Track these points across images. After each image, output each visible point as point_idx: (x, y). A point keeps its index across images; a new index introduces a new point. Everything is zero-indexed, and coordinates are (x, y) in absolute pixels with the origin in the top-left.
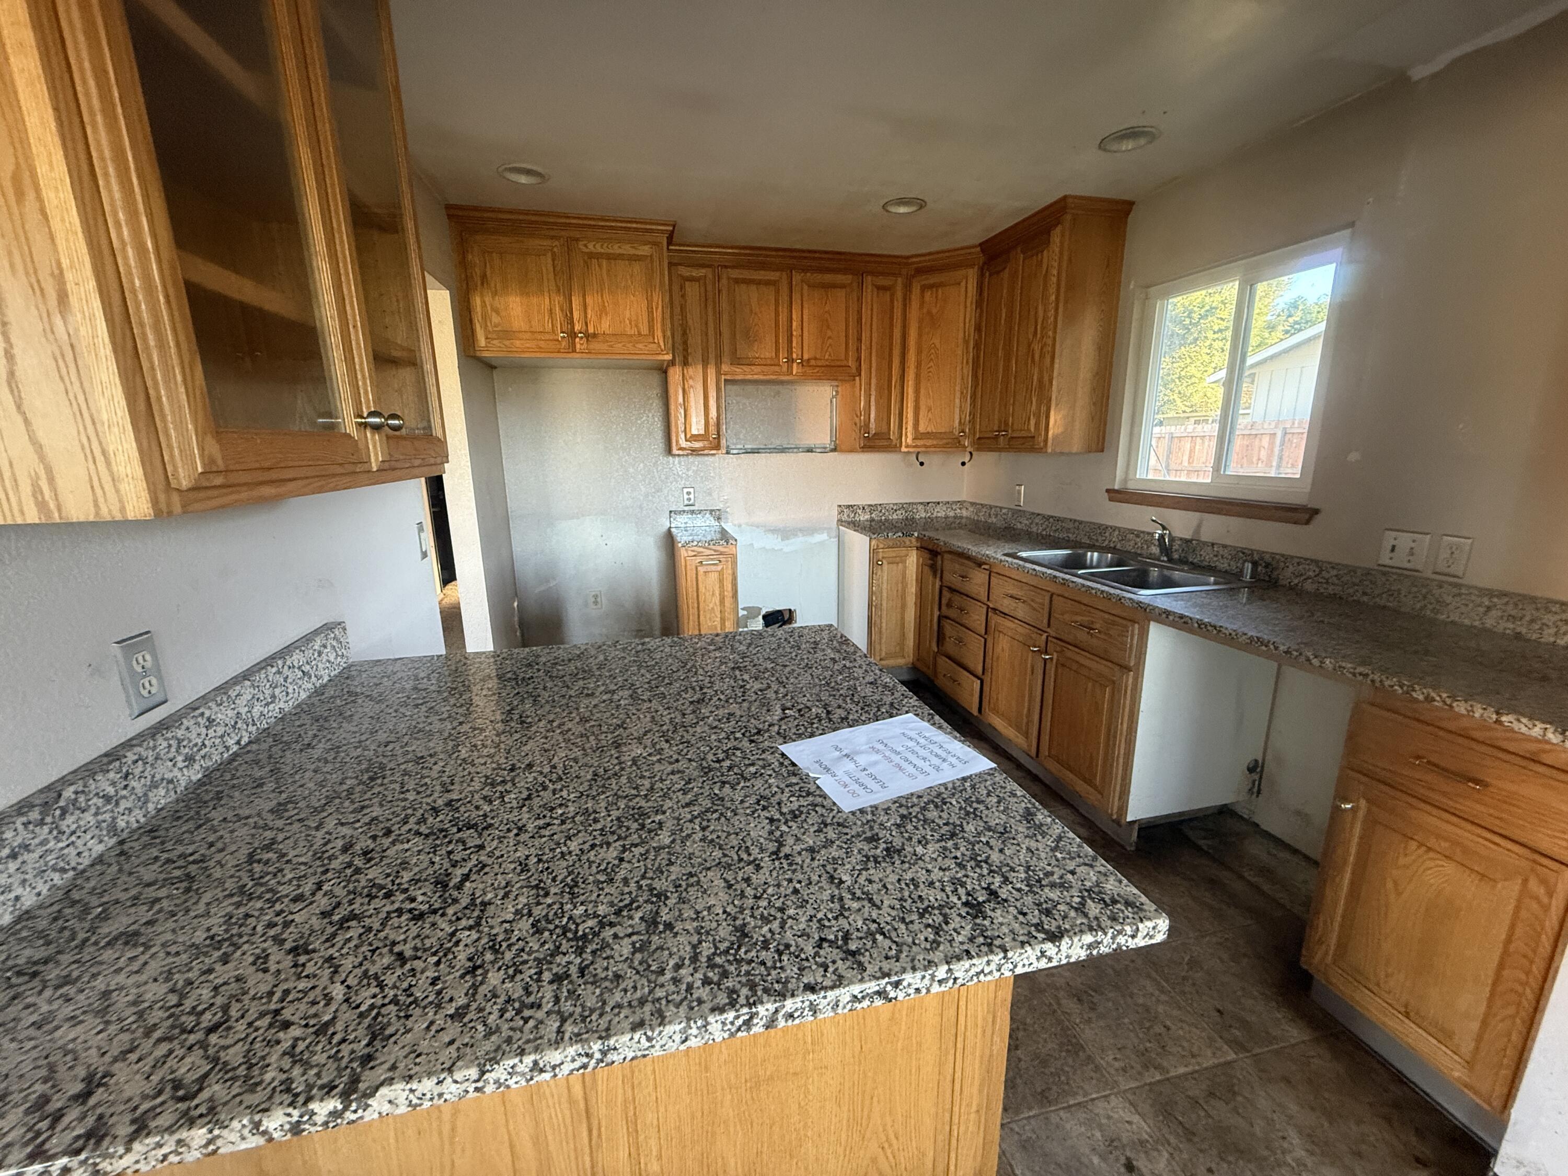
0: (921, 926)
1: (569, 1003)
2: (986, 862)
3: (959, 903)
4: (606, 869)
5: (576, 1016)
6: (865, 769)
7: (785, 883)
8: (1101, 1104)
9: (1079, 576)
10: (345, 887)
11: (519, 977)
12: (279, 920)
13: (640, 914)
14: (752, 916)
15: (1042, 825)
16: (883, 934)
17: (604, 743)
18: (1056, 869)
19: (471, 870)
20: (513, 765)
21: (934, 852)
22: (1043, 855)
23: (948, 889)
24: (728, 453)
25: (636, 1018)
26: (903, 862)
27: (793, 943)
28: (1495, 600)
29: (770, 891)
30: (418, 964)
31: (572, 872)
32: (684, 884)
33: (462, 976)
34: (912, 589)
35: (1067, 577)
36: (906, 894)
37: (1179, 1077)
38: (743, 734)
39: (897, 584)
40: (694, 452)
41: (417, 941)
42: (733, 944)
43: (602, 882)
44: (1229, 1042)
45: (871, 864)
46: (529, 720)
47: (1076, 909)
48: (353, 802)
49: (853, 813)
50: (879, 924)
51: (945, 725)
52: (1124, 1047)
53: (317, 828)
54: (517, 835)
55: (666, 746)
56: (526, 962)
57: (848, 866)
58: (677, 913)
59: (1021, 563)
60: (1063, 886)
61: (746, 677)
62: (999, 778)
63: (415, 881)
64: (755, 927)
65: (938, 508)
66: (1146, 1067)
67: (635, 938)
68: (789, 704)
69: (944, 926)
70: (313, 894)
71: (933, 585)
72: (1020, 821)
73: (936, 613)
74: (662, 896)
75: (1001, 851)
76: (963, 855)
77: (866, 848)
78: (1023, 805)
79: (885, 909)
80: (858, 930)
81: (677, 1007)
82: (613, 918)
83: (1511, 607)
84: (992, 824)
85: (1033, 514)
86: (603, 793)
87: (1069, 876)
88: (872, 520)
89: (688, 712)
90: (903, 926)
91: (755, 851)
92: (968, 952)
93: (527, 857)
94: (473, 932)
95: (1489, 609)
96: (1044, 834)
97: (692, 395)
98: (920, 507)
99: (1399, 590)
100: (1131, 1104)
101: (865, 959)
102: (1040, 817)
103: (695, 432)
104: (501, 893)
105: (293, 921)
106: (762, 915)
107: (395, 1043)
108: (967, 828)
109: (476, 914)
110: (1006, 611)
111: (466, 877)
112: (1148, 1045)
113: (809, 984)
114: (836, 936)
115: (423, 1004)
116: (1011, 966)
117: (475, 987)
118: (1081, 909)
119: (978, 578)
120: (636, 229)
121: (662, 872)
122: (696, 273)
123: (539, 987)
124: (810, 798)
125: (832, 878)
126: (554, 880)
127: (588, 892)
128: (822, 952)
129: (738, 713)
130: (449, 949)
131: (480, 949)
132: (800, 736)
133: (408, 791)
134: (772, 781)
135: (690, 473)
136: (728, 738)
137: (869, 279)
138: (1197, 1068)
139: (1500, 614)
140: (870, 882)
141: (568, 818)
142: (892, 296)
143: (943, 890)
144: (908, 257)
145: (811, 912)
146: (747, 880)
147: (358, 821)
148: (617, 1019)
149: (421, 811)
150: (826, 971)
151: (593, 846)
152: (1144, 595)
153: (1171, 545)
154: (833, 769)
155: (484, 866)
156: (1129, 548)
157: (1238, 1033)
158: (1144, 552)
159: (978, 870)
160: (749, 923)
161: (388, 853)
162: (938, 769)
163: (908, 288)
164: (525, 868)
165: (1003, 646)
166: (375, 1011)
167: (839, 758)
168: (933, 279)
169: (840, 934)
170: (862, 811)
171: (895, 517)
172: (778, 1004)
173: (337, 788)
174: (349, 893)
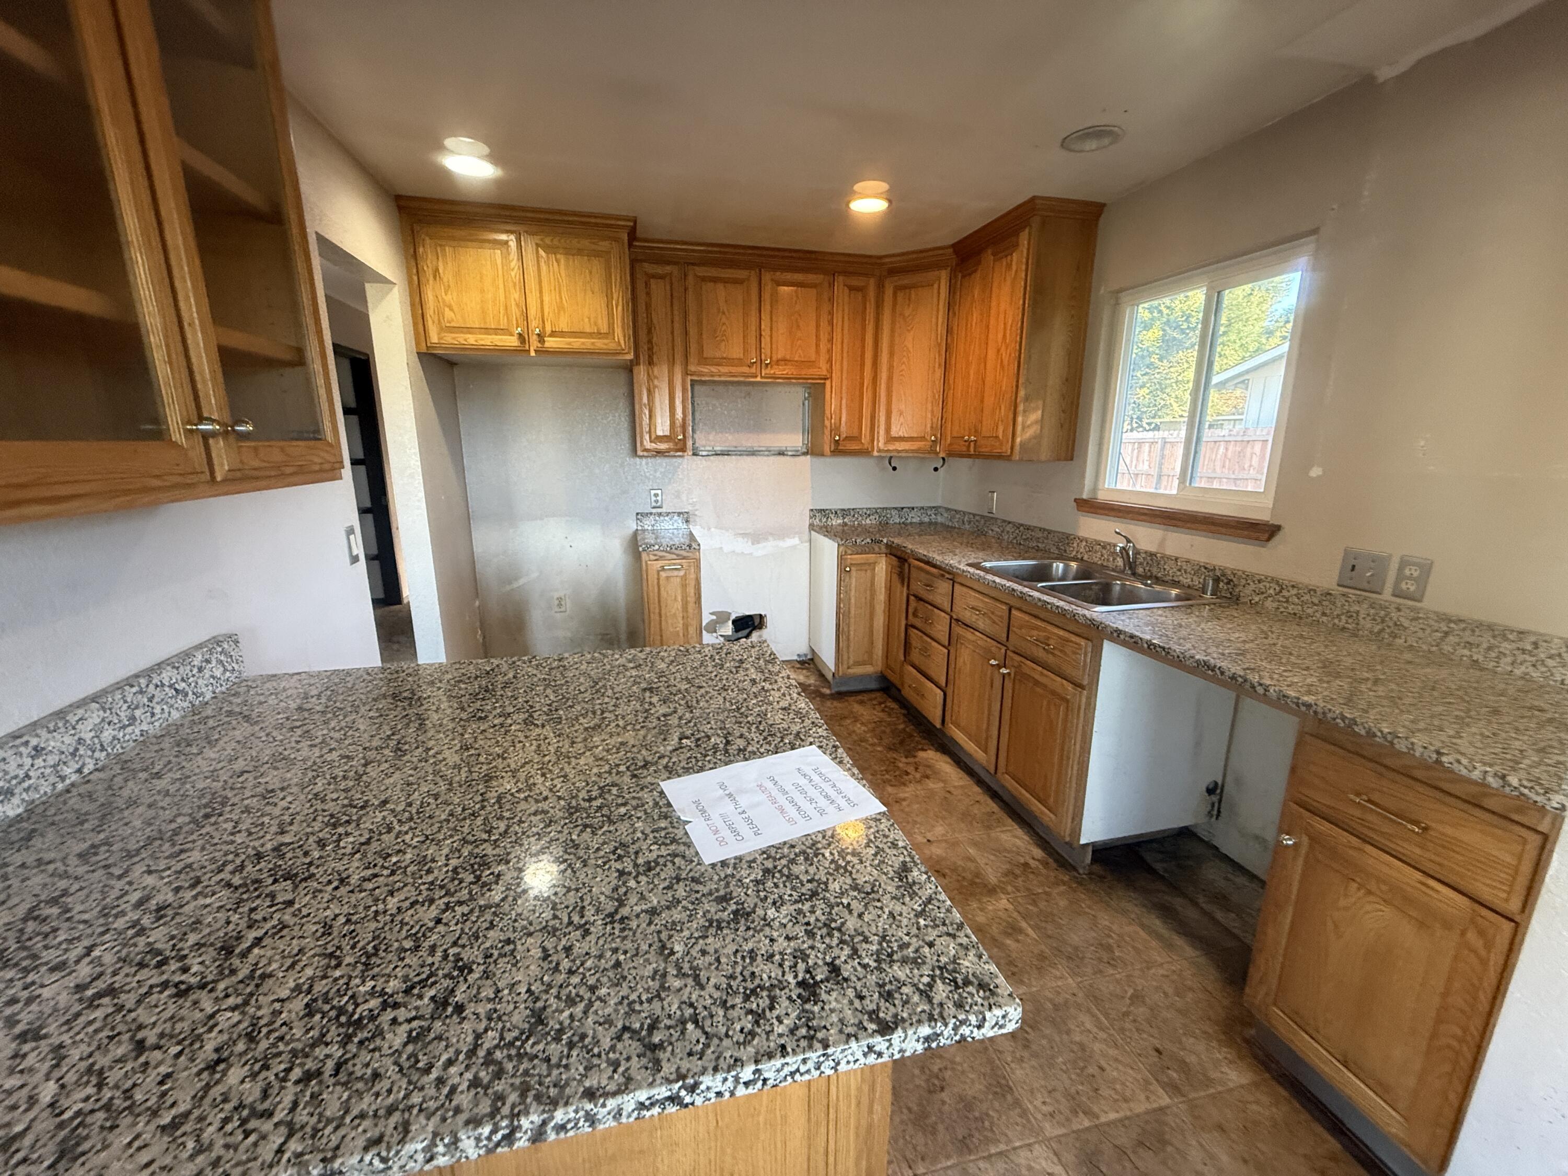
0: (743, 1012)
1: (305, 1112)
2: (839, 929)
3: (793, 981)
4: (415, 934)
5: (308, 1129)
6: (744, 812)
7: (609, 954)
8: (1024, 1153)
9: (1038, 590)
10: (118, 952)
11: (264, 1074)
12: (25, 994)
13: (432, 992)
14: (558, 997)
15: (914, 883)
16: (696, 1022)
17: (475, 776)
18: (915, 940)
19: (266, 933)
20: (367, 802)
21: (785, 917)
22: (905, 922)
23: (787, 964)
24: (694, 454)
25: (373, 1133)
26: (748, 928)
27: (591, 1033)
28: (1452, 625)
29: (589, 964)
30: (157, 1055)
31: (379, 936)
32: (496, 953)
33: (199, 1074)
34: (881, 596)
35: (1026, 590)
36: (739, 969)
37: (1108, 1124)
38: (628, 768)
39: (865, 591)
40: (659, 453)
41: (168, 1025)
42: (522, 1034)
43: (406, 950)
44: (1163, 1086)
45: (712, 931)
46: (407, 747)
47: (921, 992)
48: (173, 845)
49: (713, 866)
50: (696, 1009)
51: (847, 759)
52: (1054, 1090)
53: (120, 877)
54: (336, 888)
55: (541, 780)
56: (279, 1054)
57: (686, 933)
58: (474, 992)
59: (982, 573)
60: (916, 962)
61: (655, 700)
62: (885, 824)
63: (199, 945)
64: (556, 1011)
65: (912, 514)
66: (1075, 1113)
67: (415, 1024)
68: (689, 733)
69: (767, 1011)
70: (77, 962)
71: (902, 592)
72: (892, 879)
73: (903, 623)
74: (465, 969)
75: (860, 916)
76: (817, 920)
77: (713, 910)
78: (901, 859)
79: (710, 989)
80: (669, 1016)
81: (428, 1119)
82: (399, 998)
83: (1468, 633)
84: (860, 882)
85: (1004, 521)
86: (451, 836)
87: (926, 950)
88: (845, 524)
89: (579, 740)
90: (721, 1012)
91: (590, 912)
92: (783, 1047)
93: (336, 916)
94: (236, 1013)
95: (1446, 634)
96: (913, 895)
97: (657, 395)
98: (894, 512)
99: (1358, 613)
100: (1056, 1154)
101: (662, 1055)
102: (915, 873)
103: (660, 433)
104: (289, 962)
105: (39, 996)
106: (568, 996)
107: (83, 1164)
108: (831, 886)
109: (248, 990)
110: (968, 622)
111: (258, 941)
112: (1080, 1087)
113: (590, 1088)
114: (642, 1025)
115: (137, 1111)
116: (832, 1064)
117: (207, 1087)
118: (926, 994)
119: (943, 587)
120: (596, 225)
121: (477, 938)
122: (659, 270)
123: (282, 1088)
124: (673, 847)
125: (664, 947)
126: (353, 947)
127: (386, 962)
128: (619, 1046)
129: (632, 742)
130: (200, 1035)
131: (235, 1036)
132: (687, 771)
133: (239, 832)
134: (639, 825)
135: (658, 474)
136: (610, 773)
137: (840, 279)
138: (1128, 1113)
139: (1457, 640)
140: (704, 953)
141: (400, 867)
142: (864, 297)
143: (781, 965)
144: (881, 257)
145: (625, 991)
146: (568, 950)
147: (169, 868)
148: (353, 1134)
149: (243, 857)
150: (615, 1071)
151: (413, 904)
152: (1099, 612)
153: (1135, 558)
154: (709, 811)
155: (284, 927)
156: (1096, 560)
157: (1175, 1075)
158: (1110, 565)
159: (827, 940)
160: (550, 1005)
161: (186, 909)
162: (822, 812)
163: (880, 288)
164: (327, 928)
165: (965, 657)
166: (79, 1120)
167: (721, 798)
168: (906, 280)
169: (649, 1021)
170: (724, 863)
171: (868, 521)
172: (545, 1115)
173: (164, 827)
174: (120, 959)
